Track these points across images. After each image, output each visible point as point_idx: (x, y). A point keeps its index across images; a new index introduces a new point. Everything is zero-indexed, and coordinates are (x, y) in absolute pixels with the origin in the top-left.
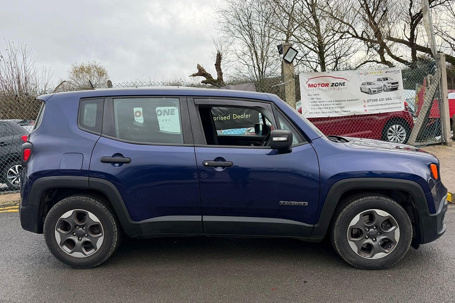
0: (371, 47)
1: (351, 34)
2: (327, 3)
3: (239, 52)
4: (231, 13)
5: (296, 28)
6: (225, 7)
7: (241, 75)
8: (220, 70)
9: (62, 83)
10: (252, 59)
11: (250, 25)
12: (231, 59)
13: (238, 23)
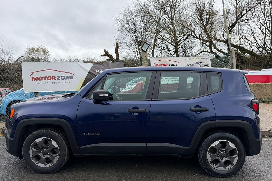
0: (204, 44)
1: (193, 36)
2: (180, 18)
3: (129, 43)
4: (124, 21)
5: (161, 31)
6: (121, 17)
7: (130, 56)
8: (118, 53)
9: (20, 57)
10: (136, 48)
11: (135, 28)
12: (124, 47)
13: (128, 27)
